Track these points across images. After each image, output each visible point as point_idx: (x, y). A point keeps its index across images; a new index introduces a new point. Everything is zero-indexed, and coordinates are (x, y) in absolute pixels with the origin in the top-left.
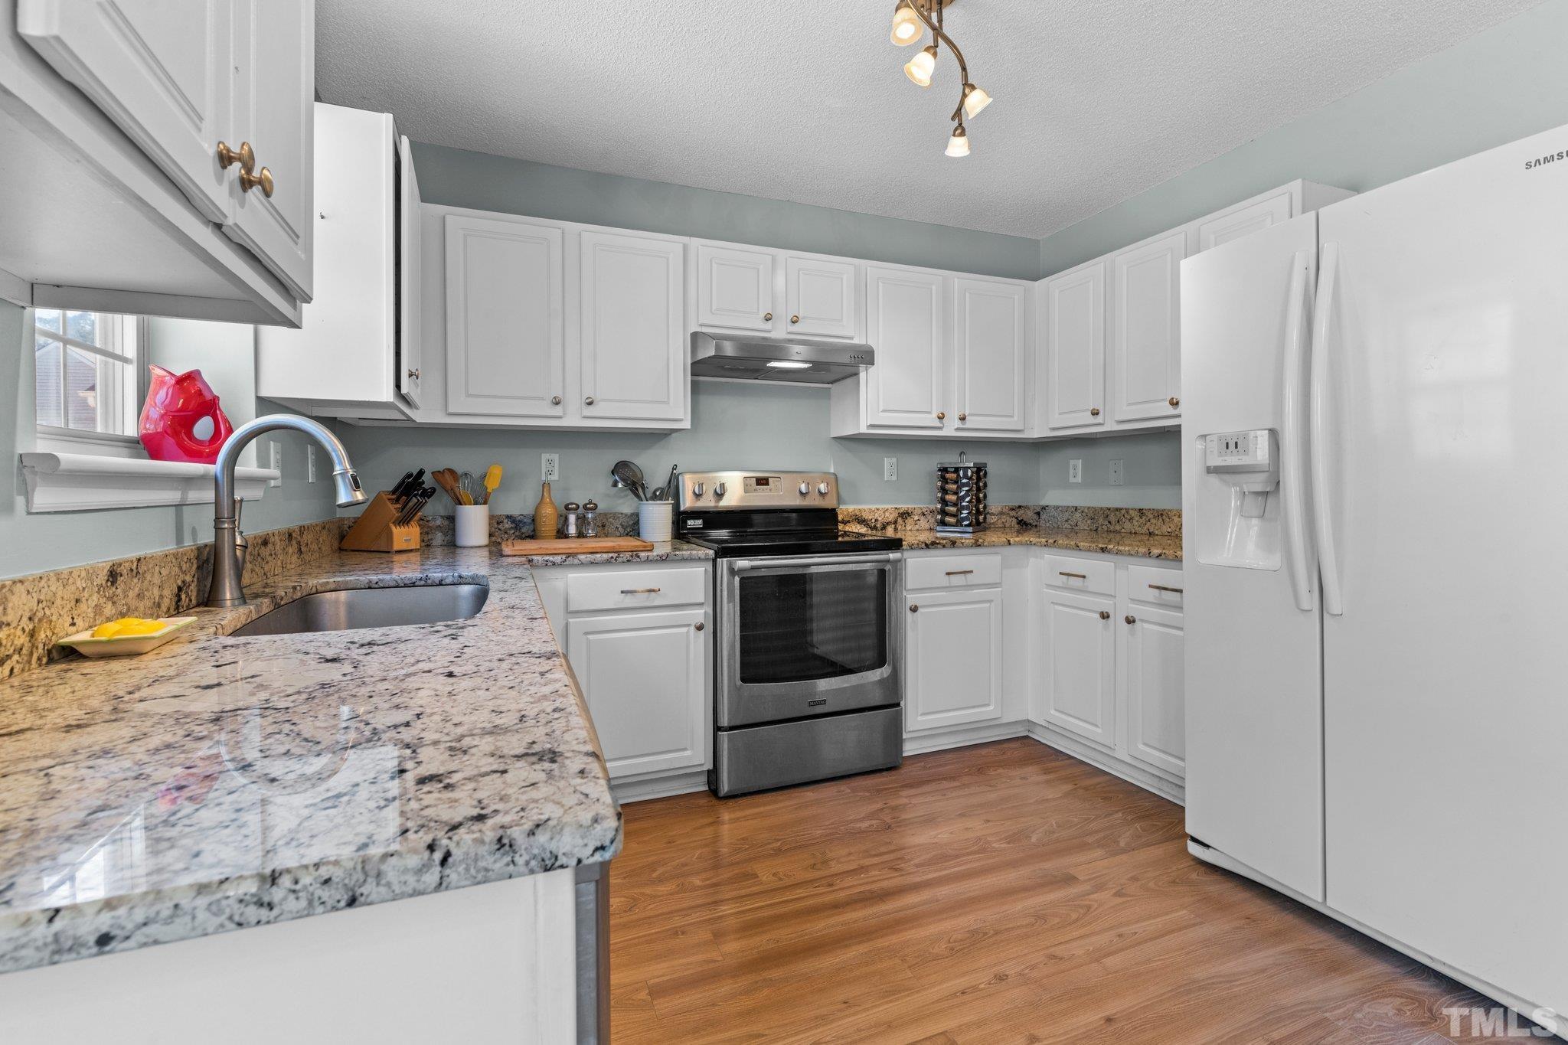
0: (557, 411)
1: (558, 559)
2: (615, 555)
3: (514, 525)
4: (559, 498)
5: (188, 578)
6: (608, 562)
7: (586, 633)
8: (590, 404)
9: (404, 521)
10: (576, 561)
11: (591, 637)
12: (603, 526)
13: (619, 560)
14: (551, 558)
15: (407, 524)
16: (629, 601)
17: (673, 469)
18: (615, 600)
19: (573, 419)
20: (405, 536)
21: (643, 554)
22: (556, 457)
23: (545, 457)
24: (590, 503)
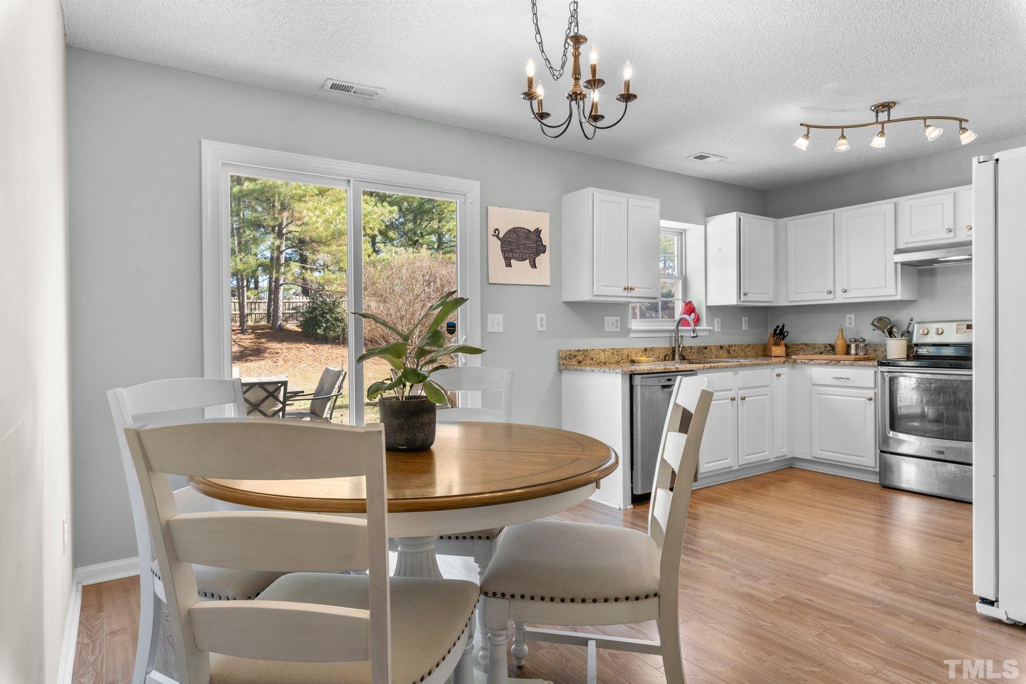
0: (831, 296)
1: (806, 361)
2: (829, 361)
3: (832, 348)
4: (849, 336)
5: (669, 353)
6: (826, 364)
7: (818, 394)
8: (846, 291)
9: (777, 344)
10: (813, 363)
11: (821, 396)
12: (875, 351)
13: (831, 363)
14: (803, 361)
15: (779, 345)
16: (837, 382)
17: (911, 320)
18: (831, 381)
19: (840, 299)
20: (778, 350)
21: (842, 362)
22: (853, 316)
23: (848, 316)
24: (862, 338)
